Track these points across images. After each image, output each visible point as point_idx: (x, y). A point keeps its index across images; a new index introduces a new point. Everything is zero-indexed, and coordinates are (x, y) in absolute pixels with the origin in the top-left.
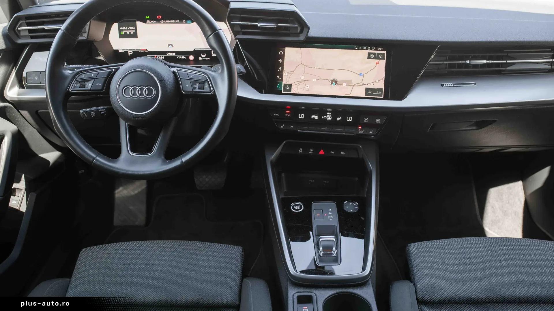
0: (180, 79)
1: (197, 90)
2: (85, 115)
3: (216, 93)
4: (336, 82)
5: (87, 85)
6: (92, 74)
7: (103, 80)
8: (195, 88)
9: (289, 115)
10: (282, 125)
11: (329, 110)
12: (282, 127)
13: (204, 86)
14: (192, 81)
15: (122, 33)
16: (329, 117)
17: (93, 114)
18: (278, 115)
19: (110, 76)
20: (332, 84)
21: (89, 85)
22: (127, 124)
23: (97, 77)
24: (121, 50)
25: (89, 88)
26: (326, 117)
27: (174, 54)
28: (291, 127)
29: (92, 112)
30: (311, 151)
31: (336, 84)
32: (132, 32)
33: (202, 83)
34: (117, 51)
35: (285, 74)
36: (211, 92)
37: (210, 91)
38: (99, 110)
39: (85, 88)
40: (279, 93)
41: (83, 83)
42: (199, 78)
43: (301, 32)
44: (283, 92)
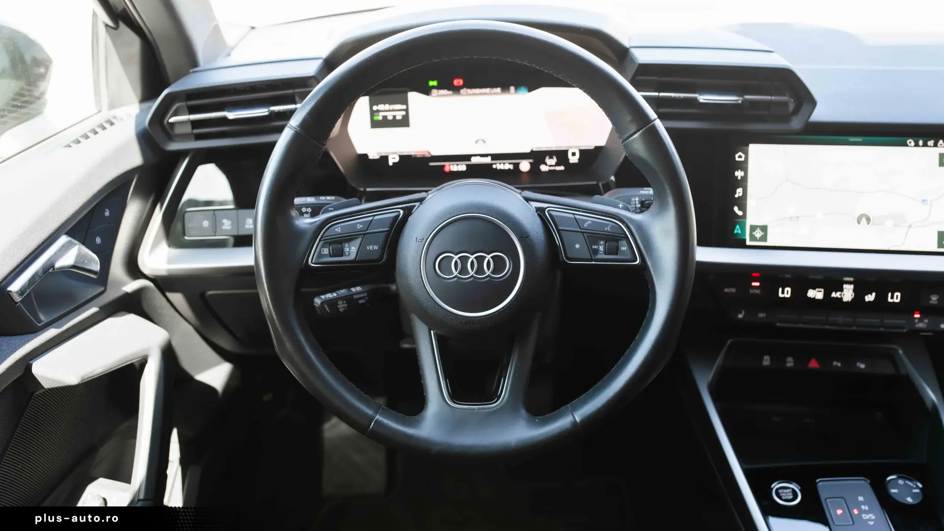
0: (558, 230)
1: (601, 256)
2: (327, 309)
3: (649, 263)
4: (868, 220)
5: (348, 250)
6: (359, 223)
7: (381, 238)
8: (596, 252)
9: (758, 292)
10: (741, 313)
11: (846, 279)
12: (740, 316)
13: (618, 248)
14: (587, 236)
15: (376, 118)
16: (848, 294)
17: (342, 306)
18: (733, 290)
19: (398, 227)
20: (859, 223)
21: (351, 251)
22: (432, 332)
23: (368, 231)
24: (373, 155)
25: (352, 257)
26: (841, 295)
27: (488, 160)
28: (761, 315)
29: (341, 300)
30: (790, 362)
31: (868, 224)
32: (399, 116)
33: (614, 239)
34: (366, 156)
35: (751, 203)
36: (636, 261)
37: (633, 259)
38: (355, 297)
39: (342, 256)
40: (740, 244)
41: (338, 244)
42: (606, 229)
43: (796, 111)
44: (748, 243)
